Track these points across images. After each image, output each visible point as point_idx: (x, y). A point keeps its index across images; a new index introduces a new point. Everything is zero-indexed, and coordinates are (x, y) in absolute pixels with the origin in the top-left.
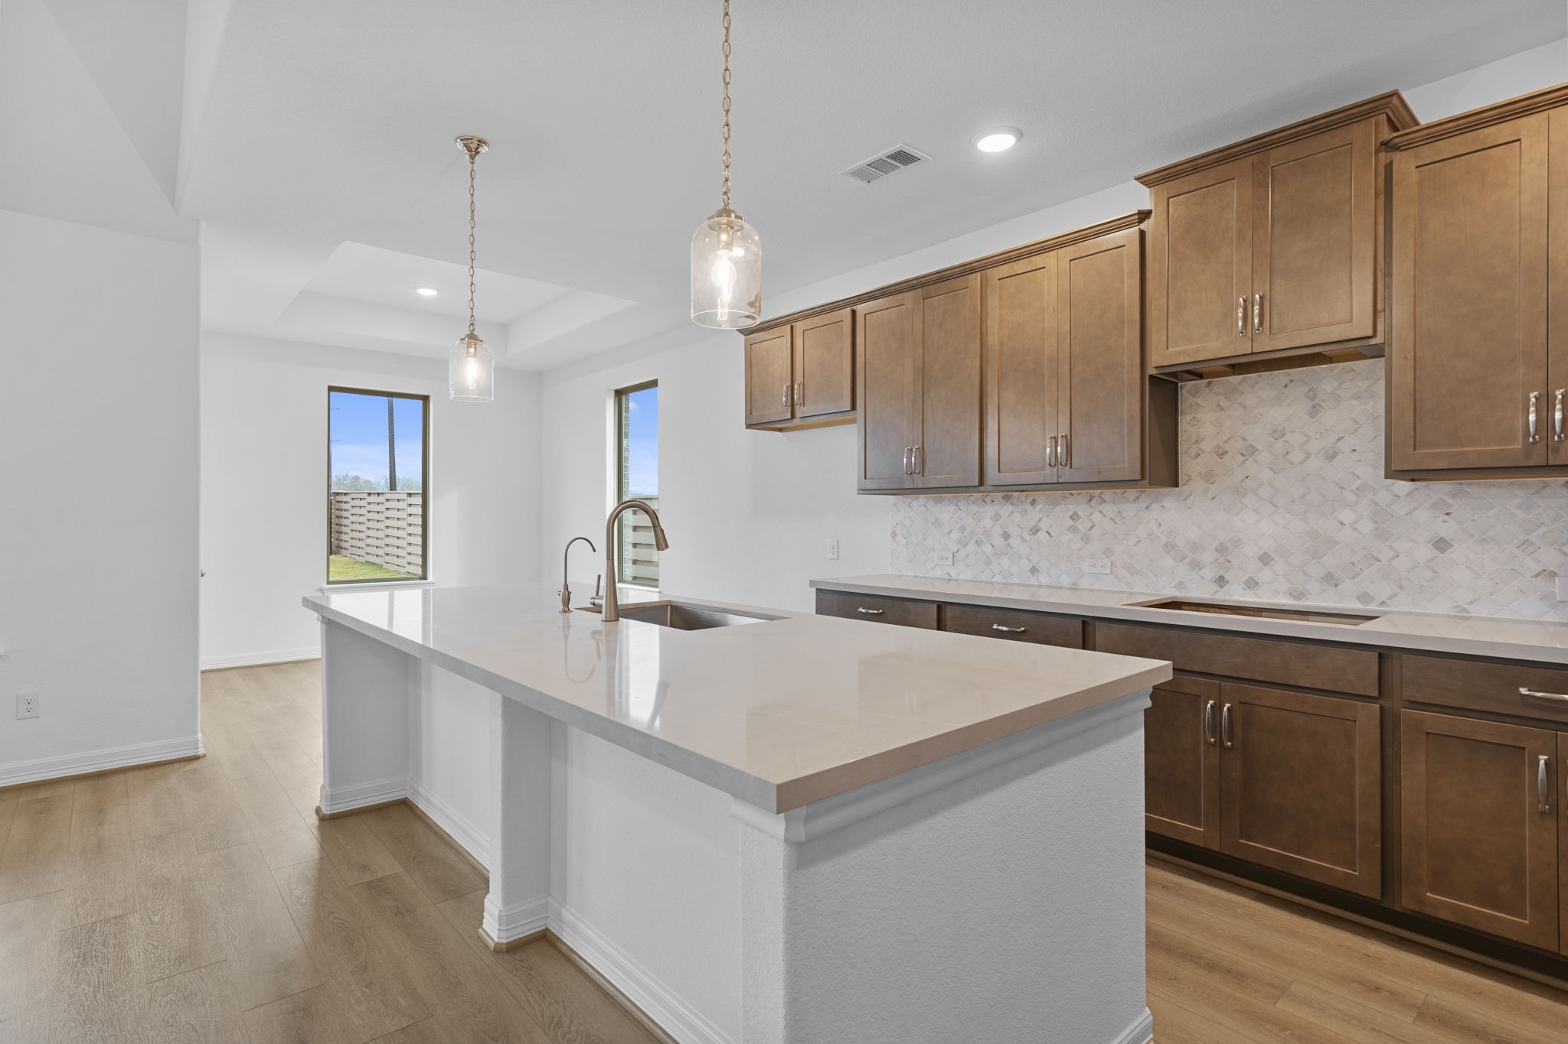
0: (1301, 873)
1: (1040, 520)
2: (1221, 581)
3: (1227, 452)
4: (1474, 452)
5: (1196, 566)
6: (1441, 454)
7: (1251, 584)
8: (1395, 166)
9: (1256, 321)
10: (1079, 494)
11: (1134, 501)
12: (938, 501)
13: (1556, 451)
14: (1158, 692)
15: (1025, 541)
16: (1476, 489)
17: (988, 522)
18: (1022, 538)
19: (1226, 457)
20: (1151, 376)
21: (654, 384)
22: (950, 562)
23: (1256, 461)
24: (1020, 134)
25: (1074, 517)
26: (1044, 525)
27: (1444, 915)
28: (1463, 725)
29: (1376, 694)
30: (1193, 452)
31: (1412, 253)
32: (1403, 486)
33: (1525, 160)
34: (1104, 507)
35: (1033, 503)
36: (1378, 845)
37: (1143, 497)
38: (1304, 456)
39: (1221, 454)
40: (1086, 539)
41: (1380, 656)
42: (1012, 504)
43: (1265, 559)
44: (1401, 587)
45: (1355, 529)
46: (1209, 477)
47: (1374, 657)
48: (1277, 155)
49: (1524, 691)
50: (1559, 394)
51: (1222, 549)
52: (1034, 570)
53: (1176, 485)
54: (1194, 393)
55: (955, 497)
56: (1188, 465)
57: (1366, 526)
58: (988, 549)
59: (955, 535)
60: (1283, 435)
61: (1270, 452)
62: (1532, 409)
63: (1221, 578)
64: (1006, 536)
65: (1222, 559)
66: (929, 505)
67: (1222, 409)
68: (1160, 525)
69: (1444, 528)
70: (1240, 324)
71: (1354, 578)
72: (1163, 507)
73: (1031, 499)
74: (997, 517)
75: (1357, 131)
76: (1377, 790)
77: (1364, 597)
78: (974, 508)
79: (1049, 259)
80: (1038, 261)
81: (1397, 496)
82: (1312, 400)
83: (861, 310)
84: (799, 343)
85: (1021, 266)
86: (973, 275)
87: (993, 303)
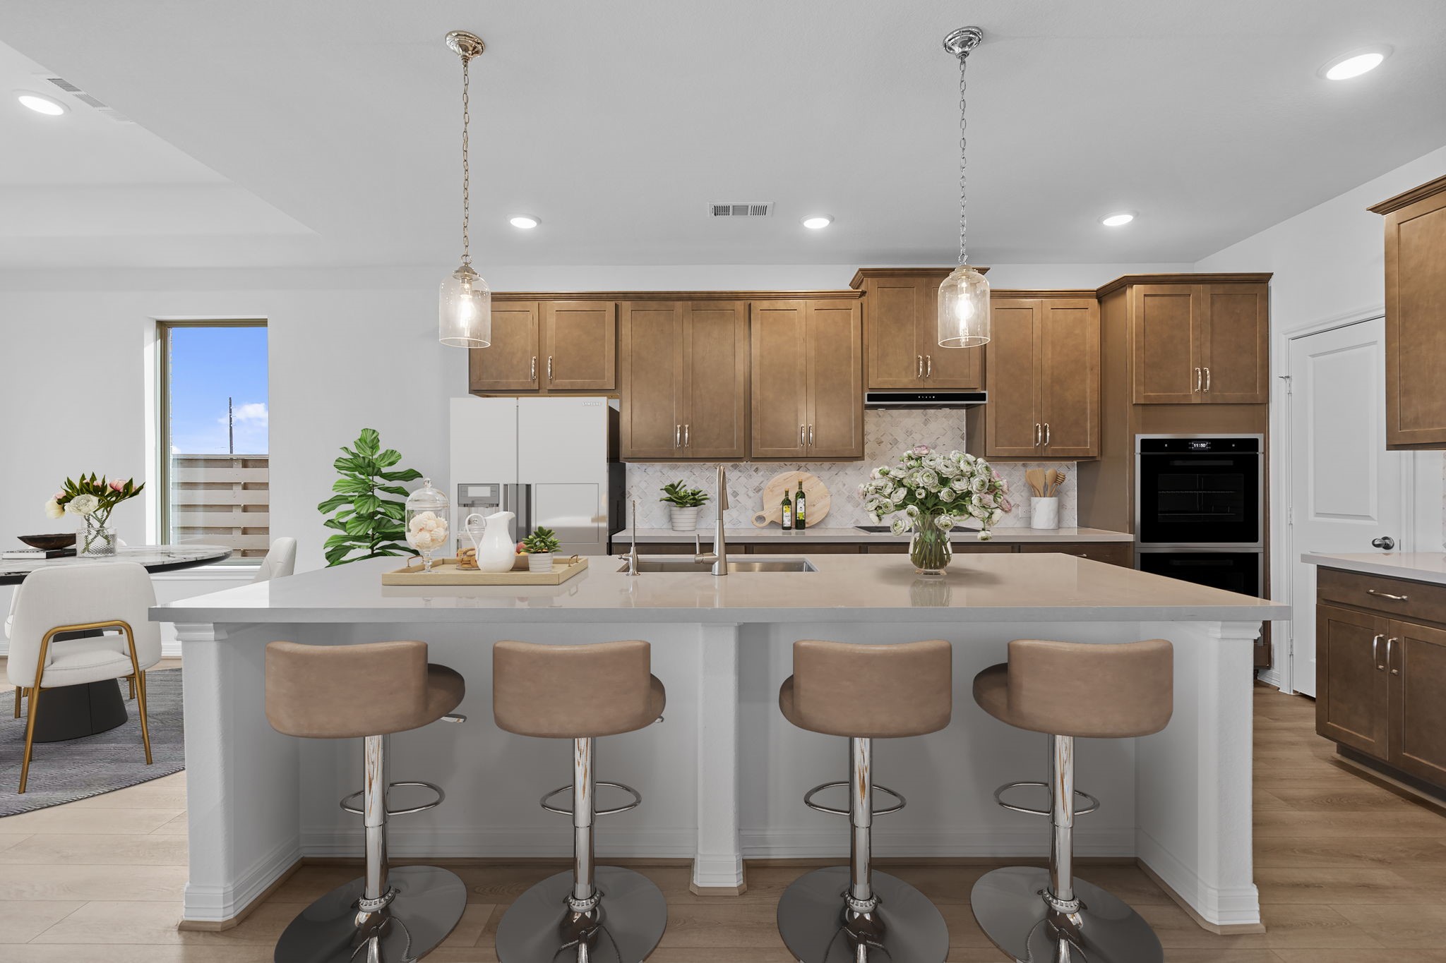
1: (762, 482)
4: (1018, 449)
9: (929, 369)
10: (791, 465)
11: (828, 470)
12: (673, 468)
13: (1045, 450)
15: (750, 498)
18: (748, 495)
19: (882, 445)
21: (263, 323)
23: (898, 448)
24: (832, 220)
31: (994, 350)
33: (1035, 318)
35: (757, 470)
37: (834, 467)
39: (880, 443)
50: (1046, 425)
55: (690, 465)
61: (905, 443)
62: (1039, 431)
66: (665, 471)
67: (880, 416)
68: (844, 485)
72: (846, 474)
73: (755, 468)
78: (708, 474)
79: (802, 305)
80: (794, 304)
82: (925, 416)
83: (626, 306)
84: (551, 321)
85: (780, 304)
86: (738, 302)
87: (756, 326)
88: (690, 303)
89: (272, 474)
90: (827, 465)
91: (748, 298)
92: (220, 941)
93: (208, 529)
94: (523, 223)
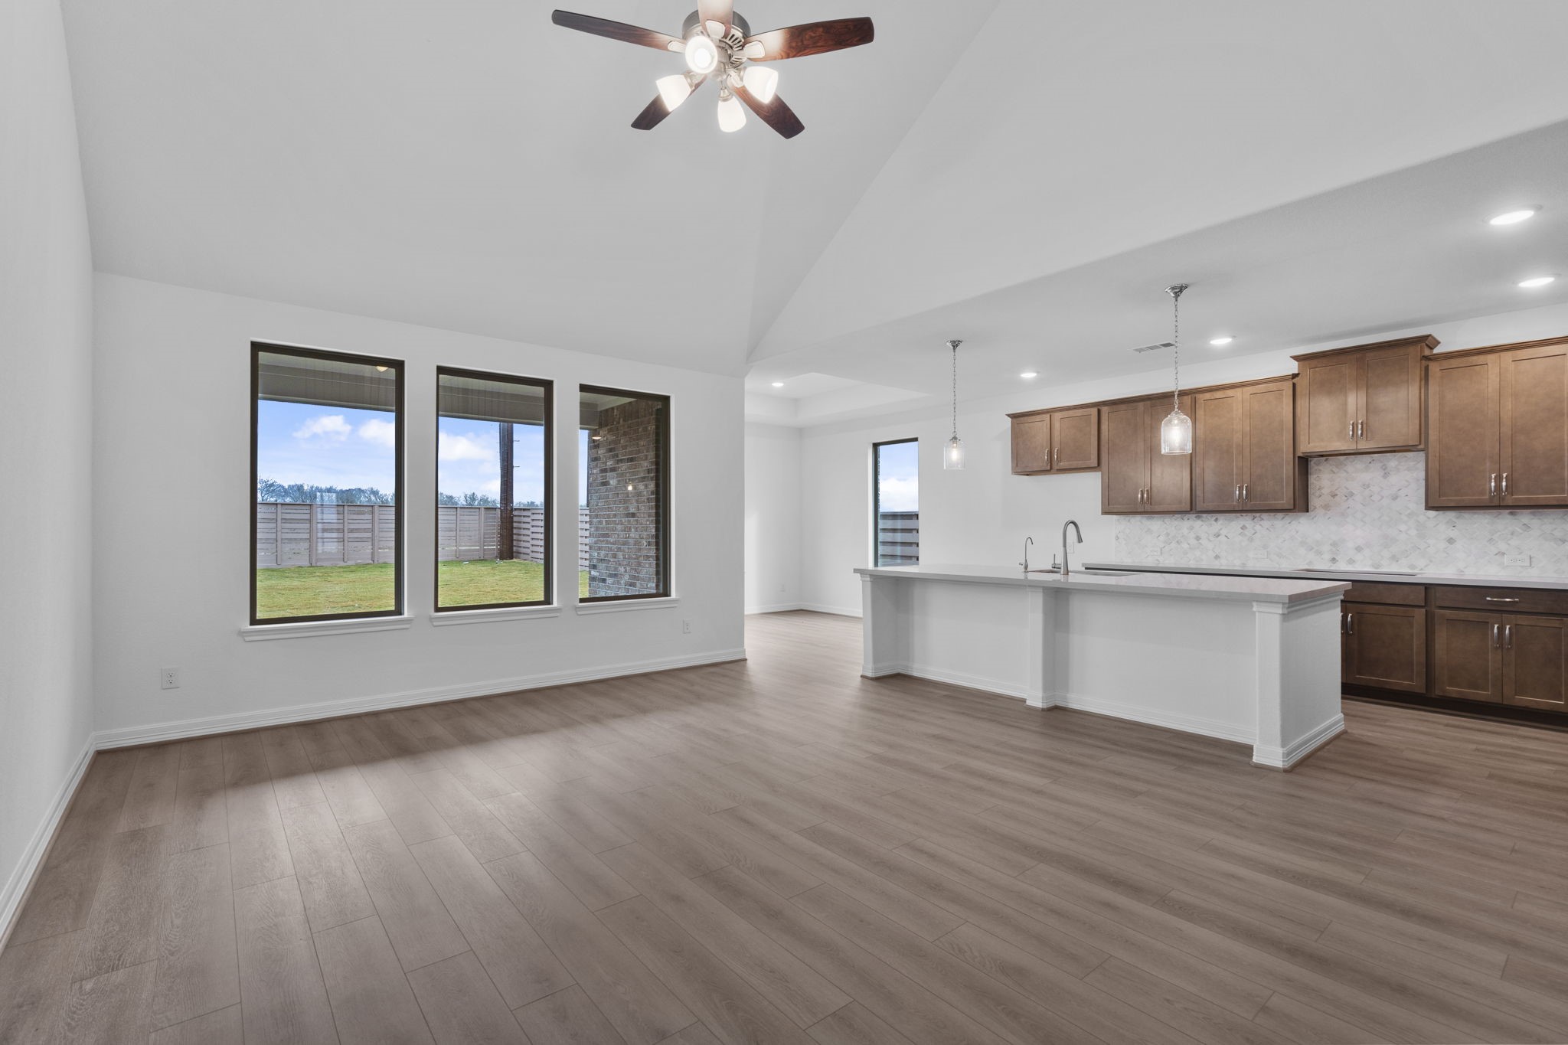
0: (1388, 687)
1: (1221, 529)
2: (1334, 560)
3: (1337, 495)
4: (1467, 499)
5: (1319, 553)
6: (1453, 499)
7: (1351, 561)
8: (1430, 368)
9: (1360, 432)
12: (1148, 519)
13: (1503, 499)
14: (1346, 593)
15: (1210, 541)
16: (1467, 515)
17: (1185, 531)
18: (1209, 539)
19: (1336, 497)
20: (1299, 457)
21: (916, 440)
22: (1159, 553)
23: (1354, 500)
24: (1235, 338)
25: (1244, 528)
26: (1224, 532)
27: (1454, 695)
28: (1463, 615)
29: (1423, 604)
30: (1317, 494)
31: (1438, 408)
32: (1432, 513)
33: (1490, 373)
34: (1262, 523)
35: (1216, 520)
36: (1425, 670)
37: (1287, 517)
38: (1380, 498)
39: (1334, 496)
40: (1251, 540)
41: (1426, 588)
42: (1202, 521)
43: (1359, 549)
44: (1431, 561)
45: (1407, 533)
46: (1327, 507)
47: (1423, 588)
48: (1370, 355)
49: (1488, 599)
50: (1505, 475)
51: (1334, 544)
52: (1217, 557)
53: (1308, 511)
54: (1318, 464)
56: (1314, 501)
57: (1413, 532)
58: (1185, 546)
59: (1162, 538)
60: (1368, 486)
61: (1361, 495)
62: (1493, 481)
63: (1334, 559)
64: (1198, 538)
65: (1334, 549)
67: (1334, 473)
68: (1297, 532)
69: (1453, 533)
70: (1351, 433)
71: (1407, 557)
74: (1191, 528)
75: (1411, 349)
76: (1424, 646)
77: (1412, 567)
78: (1176, 523)
79: (1237, 392)
80: (1230, 393)
81: (1429, 518)
82: (1384, 470)
83: (1105, 409)
84: (1057, 425)
85: (1219, 394)
86: (1186, 397)
87: (1200, 413)
88: (1149, 402)
89: (922, 524)
90: (1280, 515)
91: (1195, 393)
92: (871, 681)
93: (903, 557)
94: (1029, 375)
